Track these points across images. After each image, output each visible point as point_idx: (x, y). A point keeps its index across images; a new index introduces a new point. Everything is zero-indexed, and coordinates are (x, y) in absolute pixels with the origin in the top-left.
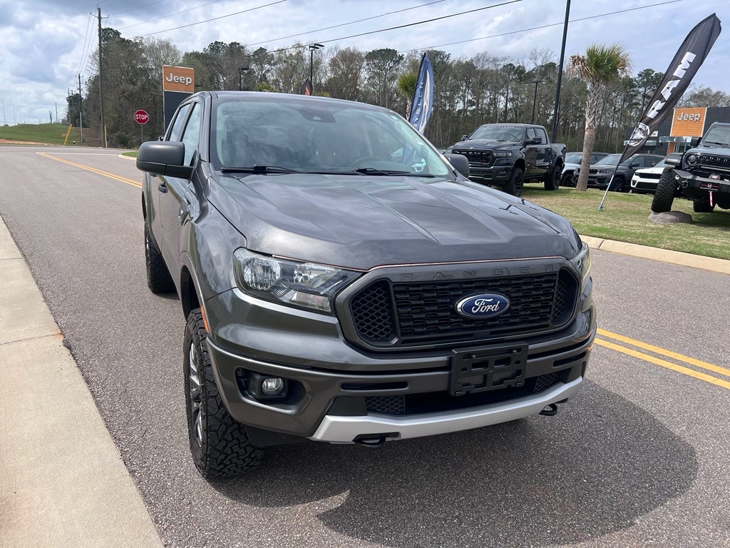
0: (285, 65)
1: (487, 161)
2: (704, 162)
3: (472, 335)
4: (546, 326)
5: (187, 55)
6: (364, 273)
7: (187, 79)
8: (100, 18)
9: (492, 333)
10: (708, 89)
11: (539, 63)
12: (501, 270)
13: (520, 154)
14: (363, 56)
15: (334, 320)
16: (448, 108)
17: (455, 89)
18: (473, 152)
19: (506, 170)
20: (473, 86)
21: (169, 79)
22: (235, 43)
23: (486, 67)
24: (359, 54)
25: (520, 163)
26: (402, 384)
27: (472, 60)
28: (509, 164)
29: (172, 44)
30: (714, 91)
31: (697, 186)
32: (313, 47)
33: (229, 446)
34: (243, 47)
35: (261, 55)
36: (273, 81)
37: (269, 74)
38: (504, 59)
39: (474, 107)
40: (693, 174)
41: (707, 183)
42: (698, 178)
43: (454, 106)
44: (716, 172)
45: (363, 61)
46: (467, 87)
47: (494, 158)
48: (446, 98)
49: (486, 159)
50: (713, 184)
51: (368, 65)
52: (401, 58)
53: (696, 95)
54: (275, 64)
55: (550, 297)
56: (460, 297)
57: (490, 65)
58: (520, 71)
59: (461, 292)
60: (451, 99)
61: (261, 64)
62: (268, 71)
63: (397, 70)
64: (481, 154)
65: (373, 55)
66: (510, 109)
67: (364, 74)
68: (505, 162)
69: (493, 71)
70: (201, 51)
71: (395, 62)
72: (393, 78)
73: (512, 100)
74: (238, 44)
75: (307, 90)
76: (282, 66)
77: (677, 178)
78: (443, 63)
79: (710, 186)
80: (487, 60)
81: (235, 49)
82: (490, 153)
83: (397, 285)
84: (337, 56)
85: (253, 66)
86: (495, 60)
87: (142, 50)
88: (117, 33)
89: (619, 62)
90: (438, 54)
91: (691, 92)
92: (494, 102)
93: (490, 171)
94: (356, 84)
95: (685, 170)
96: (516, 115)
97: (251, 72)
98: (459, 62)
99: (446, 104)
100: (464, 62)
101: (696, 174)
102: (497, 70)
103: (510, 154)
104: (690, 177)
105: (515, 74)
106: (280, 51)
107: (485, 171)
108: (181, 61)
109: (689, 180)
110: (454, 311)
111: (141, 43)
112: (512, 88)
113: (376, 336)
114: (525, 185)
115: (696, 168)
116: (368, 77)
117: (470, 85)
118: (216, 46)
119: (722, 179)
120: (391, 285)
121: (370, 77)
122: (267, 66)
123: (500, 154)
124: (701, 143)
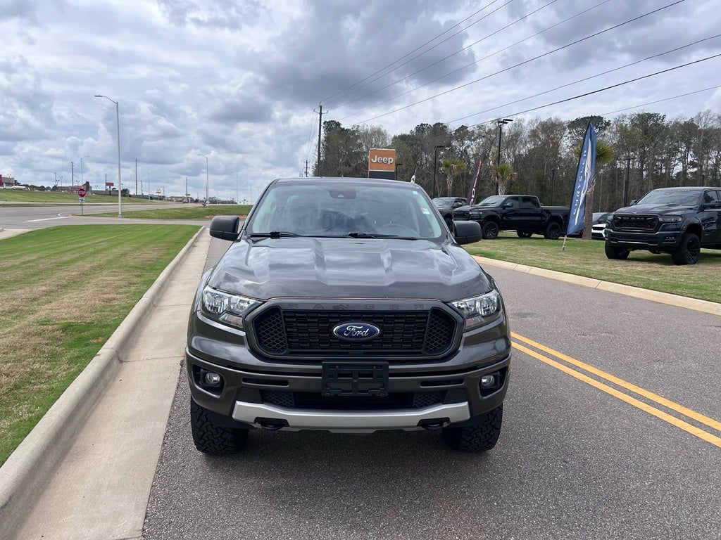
0: (484, 140)
1: (652, 226)
3: (347, 353)
4: (420, 353)
5: (395, 137)
6: (264, 302)
7: (389, 159)
8: (321, 114)
9: (365, 353)
12: (372, 305)
13: (697, 219)
14: (565, 125)
15: (243, 334)
16: (664, 171)
17: (672, 152)
18: (636, 217)
19: (675, 235)
20: (694, 147)
21: (374, 160)
22: (439, 123)
23: (710, 126)
24: (561, 124)
25: (694, 228)
26: (285, 382)
27: (692, 120)
28: (679, 229)
29: (383, 129)
32: (501, 122)
33: (205, 425)
34: (445, 127)
35: (463, 132)
37: (470, 149)
39: (696, 169)
43: (670, 169)
45: (564, 129)
46: (688, 149)
47: (660, 223)
48: (662, 161)
49: (650, 225)
51: (570, 133)
52: (608, 124)
54: (474, 140)
55: (423, 330)
56: (336, 324)
57: (714, 123)
59: (338, 320)
60: (667, 162)
61: (462, 141)
62: (468, 146)
64: (645, 220)
65: (574, 125)
67: (566, 143)
68: (674, 227)
70: (408, 133)
71: (601, 128)
74: (442, 124)
76: (481, 141)
78: (656, 124)
80: (710, 119)
81: (439, 129)
82: (655, 218)
83: (285, 312)
84: (537, 127)
85: (454, 143)
87: (358, 137)
88: (338, 124)
90: (650, 116)
93: (656, 237)
94: (558, 153)
97: (452, 150)
98: (676, 123)
99: (661, 167)
100: (682, 122)
103: (680, 219)
106: (480, 127)
107: (651, 237)
108: (389, 143)
110: (331, 333)
111: (357, 131)
113: (274, 348)
114: (702, 250)
116: (570, 145)
117: (692, 146)
118: (421, 128)
120: (282, 311)
121: (573, 145)
122: (467, 142)
123: (669, 220)
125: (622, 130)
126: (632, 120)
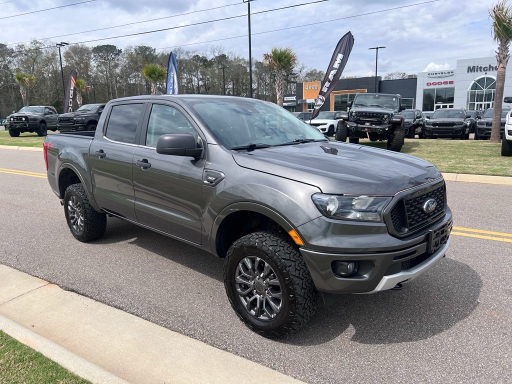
0: (26, 57)
2: (360, 116)
10: (315, 69)
11: (217, 55)
14: (90, 50)
23: (182, 58)
24: (87, 49)
30: (318, 71)
31: (359, 130)
36: (15, 69)
38: (194, 52)
40: (356, 123)
41: (365, 128)
42: (359, 125)
44: (368, 121)
45: (91, 54)
50: (368, 128)
51: (95, 56)
52: (120, 51)
53: (309, 73)
54: (15, 57)
57: (185, 56)
58: (204, 60)
62: (10, 62)
63: (118, 60)
65: (98, 49)
66: (201, 86)
67: (93, 63)
69: (186, 60)
71: (116, 54)
72: (116, 66)
73: (201, 79)
75: (72, 78)
76: (23, 58)
77: (348, 126)
78: (151, 55)
79: (366, 129)
80: (182, 53)
84: (70, 50)
86: (187, 53)
89: (291, 58)
90: (147, 49)
91: (306, 71)
92: (191, 81)
95: (351, 121)
96: (206, 90)
98: (162, 54)
100: (166, 54)
101: (358, 123)
102: (190, 60)
104: (355, 125)
105: (201, 62)
106: (20, 46)
109: (355, 127)
110: (422, 210)
112: (200, 72)
115: (357, 120)
116: (96, 65)
119: (371, 125)
120: (404, 201)
121: (98, 66)
124: (353, 105)
125: (131, 56)
126: (136, 50)
